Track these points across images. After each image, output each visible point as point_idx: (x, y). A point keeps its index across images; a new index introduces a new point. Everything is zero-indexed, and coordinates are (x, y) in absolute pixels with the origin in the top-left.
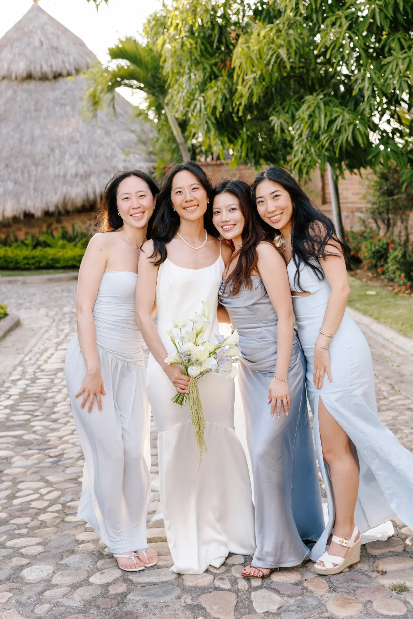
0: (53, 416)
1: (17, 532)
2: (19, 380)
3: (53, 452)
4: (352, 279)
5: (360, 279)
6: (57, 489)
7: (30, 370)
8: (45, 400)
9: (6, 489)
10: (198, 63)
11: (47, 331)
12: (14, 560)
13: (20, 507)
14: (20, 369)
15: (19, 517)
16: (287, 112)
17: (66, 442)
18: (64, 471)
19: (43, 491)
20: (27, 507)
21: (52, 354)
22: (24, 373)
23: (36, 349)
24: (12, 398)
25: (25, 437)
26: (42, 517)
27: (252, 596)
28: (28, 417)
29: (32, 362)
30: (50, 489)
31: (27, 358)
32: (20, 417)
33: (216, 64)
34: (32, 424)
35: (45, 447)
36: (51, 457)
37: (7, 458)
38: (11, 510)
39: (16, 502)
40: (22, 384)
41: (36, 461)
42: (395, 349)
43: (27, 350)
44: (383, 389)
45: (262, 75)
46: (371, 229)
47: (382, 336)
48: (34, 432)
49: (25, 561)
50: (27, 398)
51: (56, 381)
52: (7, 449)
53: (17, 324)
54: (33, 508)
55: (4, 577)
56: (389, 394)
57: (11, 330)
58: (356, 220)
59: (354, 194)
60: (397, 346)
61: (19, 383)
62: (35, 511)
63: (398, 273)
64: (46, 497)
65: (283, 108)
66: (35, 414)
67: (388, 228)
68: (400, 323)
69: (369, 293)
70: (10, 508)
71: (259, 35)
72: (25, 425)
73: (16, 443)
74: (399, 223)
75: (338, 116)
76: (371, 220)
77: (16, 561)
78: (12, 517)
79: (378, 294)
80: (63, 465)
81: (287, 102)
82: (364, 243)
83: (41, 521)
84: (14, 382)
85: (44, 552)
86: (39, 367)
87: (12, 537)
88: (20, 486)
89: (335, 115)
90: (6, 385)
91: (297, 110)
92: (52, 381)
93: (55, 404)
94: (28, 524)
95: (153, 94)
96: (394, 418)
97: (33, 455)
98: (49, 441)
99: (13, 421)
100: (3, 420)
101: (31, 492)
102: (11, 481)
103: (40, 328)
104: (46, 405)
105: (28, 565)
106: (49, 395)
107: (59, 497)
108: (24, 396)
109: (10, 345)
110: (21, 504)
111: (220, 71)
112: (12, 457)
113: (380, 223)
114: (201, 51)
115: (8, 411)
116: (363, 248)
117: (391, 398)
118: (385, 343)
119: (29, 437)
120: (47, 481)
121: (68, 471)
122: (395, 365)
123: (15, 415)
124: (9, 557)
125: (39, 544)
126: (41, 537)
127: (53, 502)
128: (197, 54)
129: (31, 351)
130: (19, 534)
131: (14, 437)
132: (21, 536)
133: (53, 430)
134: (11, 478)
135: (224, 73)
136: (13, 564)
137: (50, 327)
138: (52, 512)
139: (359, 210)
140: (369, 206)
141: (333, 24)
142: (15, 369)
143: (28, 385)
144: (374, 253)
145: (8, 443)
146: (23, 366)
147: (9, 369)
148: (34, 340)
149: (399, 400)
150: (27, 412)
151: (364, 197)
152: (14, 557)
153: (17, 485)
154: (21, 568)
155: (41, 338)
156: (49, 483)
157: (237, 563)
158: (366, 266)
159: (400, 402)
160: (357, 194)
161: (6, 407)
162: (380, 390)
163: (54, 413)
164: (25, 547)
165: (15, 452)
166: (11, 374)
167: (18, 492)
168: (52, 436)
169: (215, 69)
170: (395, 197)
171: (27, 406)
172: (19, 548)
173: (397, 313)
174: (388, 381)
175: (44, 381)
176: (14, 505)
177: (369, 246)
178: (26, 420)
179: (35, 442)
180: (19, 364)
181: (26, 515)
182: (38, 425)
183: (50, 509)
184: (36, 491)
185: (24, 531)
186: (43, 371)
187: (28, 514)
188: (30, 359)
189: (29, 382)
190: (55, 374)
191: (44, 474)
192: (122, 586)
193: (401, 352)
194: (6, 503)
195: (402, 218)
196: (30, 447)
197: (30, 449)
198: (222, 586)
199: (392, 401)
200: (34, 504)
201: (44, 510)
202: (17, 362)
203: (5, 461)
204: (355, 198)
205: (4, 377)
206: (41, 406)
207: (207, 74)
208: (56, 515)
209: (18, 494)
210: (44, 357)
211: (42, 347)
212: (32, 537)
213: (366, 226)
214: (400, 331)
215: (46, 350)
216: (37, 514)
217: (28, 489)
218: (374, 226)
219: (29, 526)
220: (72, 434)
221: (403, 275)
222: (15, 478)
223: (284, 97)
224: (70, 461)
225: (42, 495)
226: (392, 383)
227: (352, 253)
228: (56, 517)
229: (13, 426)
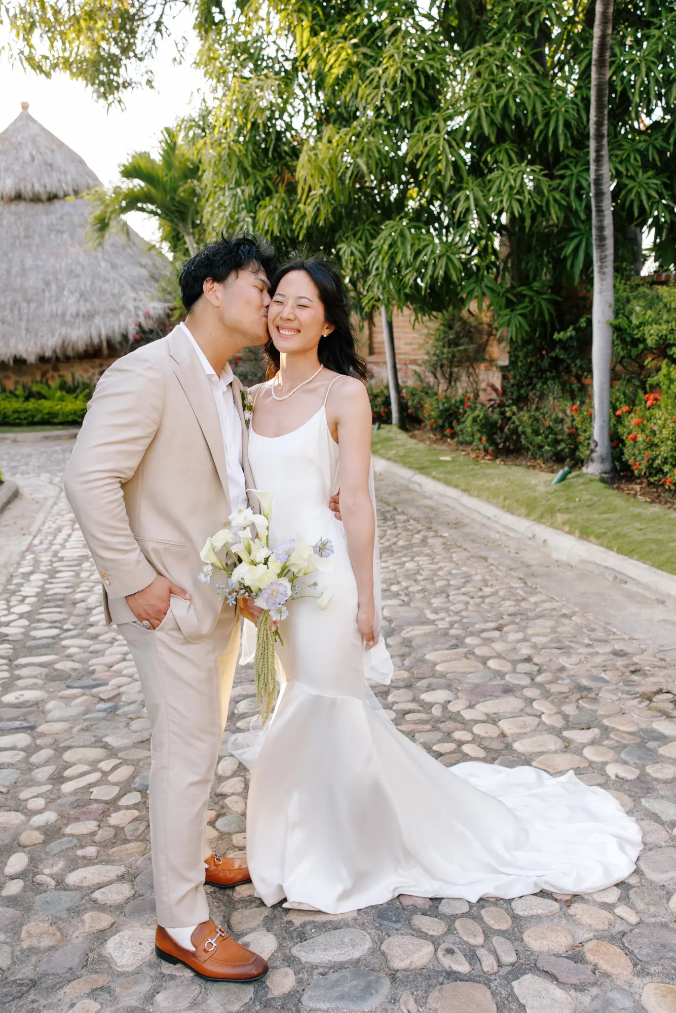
0: (91, 630)
1: (80, 853)
2: (32, 573)
3: (105, 692)
4: (413, 441)
5: (422, 441)
6: (125, 762)
7: (45, 558)
8: (74, 604)
9: (46, 763)
10: (247, 175)
11: (55, 504)
12: (87, 917)
13: (73, 799)
14: (30, 557)
15: (77, 819)
16: (360, 239)
17: (119, 674)
18: (128, 725)
19: (106, 765)
20: (86, 797)
21: (69, 536)
22: (36, 563)
23: (45, 528)
24: (28, 600)
25: (57, 666)
26: (116, 819)
27: (516, 991)
28: (55, 632)
29: (44, 546)
30: (114, 762)
31: (36, 541)
32: (43, 633)
33: (270, 178)
34: (64, 643)
35: (91, 683)
36: (102, 700)
37: (36, 704)
38: (61, 805)
39: (67, 787)
40: (37, 578)
41: (82, 709)
42: (501, 529)
43: (34, 529)
44: (512, 584)
45: (331, 191)
46: (428, 383)
47: (479, 512)
48: (69, 657)
49: (105, 920)
50: (48, 601)
51: (84, 575)
52: (34, 687)
53: (16, 495)
54: (96, 801)
55: (77, 960)
56: (526, 592)
57: (9, 502)
58: (410, 373)
59: (406, 344)
60: (506, 527)
61: (33, 578)
62: (101, 806)
63: (478, 435)
64: (112, 778)
65: (355, 235)
66: (65, 627)
67: (450, 383)
68: (502, 497)
69: (442, 458)
70: (58, 801)
71: (330, 142)
72: (52, 645)
73: (47, 675)
74: (464, 378)
75: (427, 246)
76: (429, 374)
77: (93, 921)
78: (66, 819)
79: (453, 461)
80: (125, 715)
81: (360, 227)
82: (428, 400)
83: (115, 827)
84: (26, 576)
85: (134, 897)
86: (55, 554)
87: (74, 864)
88: (68, 756)
89: (423, 244)
90: (16, 581)
91: (374, 237)
92: (77, 575)
93: (90, 609)
94: (93, 834)
95: (172, 221)
96: (553, 630)
97: (75, 697)
98: (93, 672)
99: (34, 639)
100: (21, 637)
101: (86, 768)
102: (50, 746)
103: (46, 499)
104: (76, 612)
105: (113, 929)
106: (78, 596)
107: (133, 777)
108: (43, 599)
109: (11, 522)
110: (75, 792)
111: (276, 186)
112: (44, 701)
113: (439, 375)
114: (252, 161)
115: (24, 622)
116: (427, 406)
117: (533, 599)
118: (484, 521)
119: (65, 666)
120: (106, 746)
121: (135, 725)
122: (513, 551)
123: (35, 629)
124: (76, 912)
125: (121, 878)
126: (120, 861)
127: (126, 788)
128: (247, 164)
129: (39, 531)
130: (84, 857)
131: (41, 665)
132: (88, 861)
133: (96, 653)
134: (49, 740)
135: (281, 189)
136: (87, 930)
137: (58, 497)
138: (128, 808)
139: (414, 362)
140: (426, 357)
141: (427, 129)
142: (23, 557)
143: (45, 582)
144: (441, 411)
145: (35, 677)
146: (33, 552)
147: (16, 558)
148: (40, 517)
149: (544, 601)
150: (53, 624)
151: (421, 346)
152: (85, 910)
153: (62, 754)
154: (101, 936)
155: (49, 513)
156: (112, 752)
157: (459, 912)
158: (429, 427)
159: (547, 605)
160: (411, 344)
161: (21, 616)
162: (512, 587)
163: (91, 625)
164: (100, 886)
165: (47, 691)
166: (19, 564)
167: (66, 768)
168: (97, 664)
169: (269, 183)
170: (462, 348)
171: (50, 614)
172: (89, 888)
173: (493, 484)
174: (514, 574)
175: (66, 575)
176: (65, 795)
177: (434, 403)
178: (53, 637)
179: (74, 674)
180: (28, 549)
181: (88, 816)
182: (73, 645)
183: (123, 802)
184: (94, 765)
185: (91, 851)
186: (61, 559)
187: (90, 813)
188: (41, 543)
189: (46, 576)
190: (79, 565)
191: (99, 733)
192: (287, 974)
193: (511, 534)
194: (51, 791)
195: (468, 372)
196: (68, 682)
197: (68, 687)
198: (456, 968)
199: (536, 604)
200: (98, 793)
201: (112, 805)
202: (24, 548)
203: (34, 708)
204: (408, 349)
205: (11, 570)
206: (70, 614)
207: (260, 190)
208: (136, 813)
209: (67, 773)
210: (59, 539)
211: (54, 526)
212: (107, 863)
213: (421, 381)
214: (503, 507)
215: (59, 530)
216: (105, 814)
217: (80, 762)
218: (432, 380)
219: (97, 838)
220: (124, 660)
221: (484, 438)
222: (56, 741)
223: (356, 220)
224: (132, 708)
225: (105, 774)
226: (522, 576)
227: (410, 411)
228: (136, 819)
229: (38, 647)
